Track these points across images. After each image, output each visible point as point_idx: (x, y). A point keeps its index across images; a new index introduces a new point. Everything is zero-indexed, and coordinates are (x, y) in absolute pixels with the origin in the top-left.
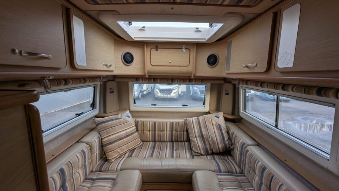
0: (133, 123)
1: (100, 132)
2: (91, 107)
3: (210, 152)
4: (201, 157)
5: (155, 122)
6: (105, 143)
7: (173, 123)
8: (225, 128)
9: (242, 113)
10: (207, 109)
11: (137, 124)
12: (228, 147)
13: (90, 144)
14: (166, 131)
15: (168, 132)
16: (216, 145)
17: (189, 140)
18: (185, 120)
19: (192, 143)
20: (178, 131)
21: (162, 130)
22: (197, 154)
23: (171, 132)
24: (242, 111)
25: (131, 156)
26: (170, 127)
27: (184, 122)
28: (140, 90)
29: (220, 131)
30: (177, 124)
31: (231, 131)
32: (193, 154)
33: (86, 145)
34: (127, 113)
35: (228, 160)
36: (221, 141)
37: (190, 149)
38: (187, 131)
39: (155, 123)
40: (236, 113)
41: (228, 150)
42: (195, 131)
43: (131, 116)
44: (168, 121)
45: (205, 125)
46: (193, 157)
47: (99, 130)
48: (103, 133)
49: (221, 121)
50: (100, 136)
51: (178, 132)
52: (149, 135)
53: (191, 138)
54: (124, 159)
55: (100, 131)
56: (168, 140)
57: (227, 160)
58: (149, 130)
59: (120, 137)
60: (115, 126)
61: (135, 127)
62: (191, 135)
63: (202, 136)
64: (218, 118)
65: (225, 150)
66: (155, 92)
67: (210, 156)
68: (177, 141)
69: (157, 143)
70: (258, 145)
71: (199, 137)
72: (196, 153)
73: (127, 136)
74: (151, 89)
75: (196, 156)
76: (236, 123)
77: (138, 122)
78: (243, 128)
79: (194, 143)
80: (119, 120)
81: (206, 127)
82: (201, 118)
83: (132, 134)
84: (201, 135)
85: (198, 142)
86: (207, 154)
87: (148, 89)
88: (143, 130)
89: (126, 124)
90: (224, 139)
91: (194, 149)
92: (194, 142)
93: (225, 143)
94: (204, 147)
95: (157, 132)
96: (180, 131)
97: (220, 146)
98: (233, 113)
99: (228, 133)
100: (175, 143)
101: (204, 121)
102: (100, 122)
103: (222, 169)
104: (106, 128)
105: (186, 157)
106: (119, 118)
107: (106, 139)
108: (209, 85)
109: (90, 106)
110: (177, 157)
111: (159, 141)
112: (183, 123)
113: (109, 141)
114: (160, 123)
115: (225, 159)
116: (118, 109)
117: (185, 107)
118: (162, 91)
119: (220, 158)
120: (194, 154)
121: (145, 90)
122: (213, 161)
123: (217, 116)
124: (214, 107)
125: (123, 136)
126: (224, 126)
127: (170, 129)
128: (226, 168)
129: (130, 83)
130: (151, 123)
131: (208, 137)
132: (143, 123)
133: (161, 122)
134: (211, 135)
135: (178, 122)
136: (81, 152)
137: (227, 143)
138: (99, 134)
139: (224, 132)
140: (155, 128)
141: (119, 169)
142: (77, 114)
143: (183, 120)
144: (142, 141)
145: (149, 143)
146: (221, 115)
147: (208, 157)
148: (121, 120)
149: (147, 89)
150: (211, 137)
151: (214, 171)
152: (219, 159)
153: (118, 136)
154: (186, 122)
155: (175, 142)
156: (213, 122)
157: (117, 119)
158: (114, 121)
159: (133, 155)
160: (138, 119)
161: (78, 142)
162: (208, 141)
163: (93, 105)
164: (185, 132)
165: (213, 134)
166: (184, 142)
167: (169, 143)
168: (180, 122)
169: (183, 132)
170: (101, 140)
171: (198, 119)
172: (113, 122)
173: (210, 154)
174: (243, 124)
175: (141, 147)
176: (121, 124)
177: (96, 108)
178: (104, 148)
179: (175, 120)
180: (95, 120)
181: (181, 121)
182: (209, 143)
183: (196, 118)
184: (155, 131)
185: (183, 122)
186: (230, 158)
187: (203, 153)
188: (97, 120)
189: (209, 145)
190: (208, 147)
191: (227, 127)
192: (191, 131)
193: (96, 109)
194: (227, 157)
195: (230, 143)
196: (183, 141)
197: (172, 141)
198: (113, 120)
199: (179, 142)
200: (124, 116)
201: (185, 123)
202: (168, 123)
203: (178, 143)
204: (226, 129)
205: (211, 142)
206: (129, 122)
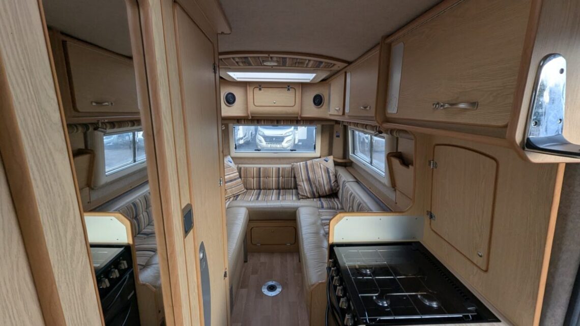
0: (236, 168)
3: (317, 195)
4: (307, 199)
7: (279, 169)
8: (334, 171)
10: (319, 155)
11: (239, 170)
12: (334, 188)
14: (272, 177)
15: (274, 179)
16: (322, 187)
17: (296, 187)
18: (292, 165)
19: (299, 187)
21: (267, 177)
23: (277, 178)
25: (236, 199)
26: (276, 172)
29: (327, 174)
30: (284, 169)
31: (339, 174)
34: (229, 159)
36: (327, 184)
37: (298, 194)
38: (295, 177)
39: (260, 169)
41: (335, 192)
42: (302, 175)
43: (233, 162)
44: (274, 167)
45: (313, 168)
46: (299, 199)
49: (330, 164)
51: (285, 178)
52: (253, 182)
53: (298, 183)
54: (229, 202)
56: (274, 187)
58: (254, 177)
61: (238, 174)
62: (297, 180)
63: (309, 180)
64: (327, 161)
65: (331, 192)
66: (257, 141)
68: (284, 189)
69: (262, 191)
70: (357, 182)
71: (306, 180)
72: (302, 196)
73: (231, 181)
75: (302, 198)
76: (347, 168)
77: (241, 168)
78: (350, 171)
81: (313, 170)
82: (309, 162)
83: (235, 179)
84: (308, 178)
85: (305, 186)
86: (314, 197)
88: (246, 176)
89: (229, 169)
90: (330, 181)
91: (300, 193)
92: (301, 186)
93: (331, 185)
94: (311, 190)
95: (261, 179)
96: (287, 177)
97: (326, 188)
98: (344, 157)
99: (335, 176)
100: (281, 190)
101: (312, 165)
105: (292, 200)
108: (319, 126)
110: (283, 200)
111: (264, 189)
114: (265, 169)
115: (331, 201)
117: (293, 152)
118: (269, 139)
119: (326, 200)
120: (300, 197)
122: (319, 203)
124: (326, 151)
126: (332, 170)
127: (276, 175)
128: (329, 205)
129: (231, 125)
130: (255, 169)
131: (314, 181)
132: (246, 169)
134: (318, 179)
137: (333, 185)
139: (331, 174)
140: (259, 174)
143: (290, 166)
144: (247, 189)
145: (253, 191)
146: (331, 159)
147: (315, 200)
150: (318, 181)
151: (317, 207)
154: (293, 167)
155: (283, 189)
156: (322, 165)
159: (238, 199)
160: (240, 166)
162: (314, 183)
164: (293, 179)
165: (320, 178)
167: (275, 191)
168: (287, 168)
169: (290, 178)
171: (306, 163)
173: (316, 197)
174: (353, 168)
175: (245, 194)
179: (281, 166)
181: (288, 166)
182: (316, 187)
183: (304, 162)
184: (260, 177)
185: (290, 168)
186: (336, 199)
187: (309, 195)
190: (315, 190)
192: (298, 176)
194: (333, 199)
195: (336, 185)
196: (291, 189)
197: (278, 189)
200: (226, 161)
201: (293, 169)
202: (274, 169)
203: (285, 190)
204: (334, 173)
205: (317, 185)
206: (231, 167)
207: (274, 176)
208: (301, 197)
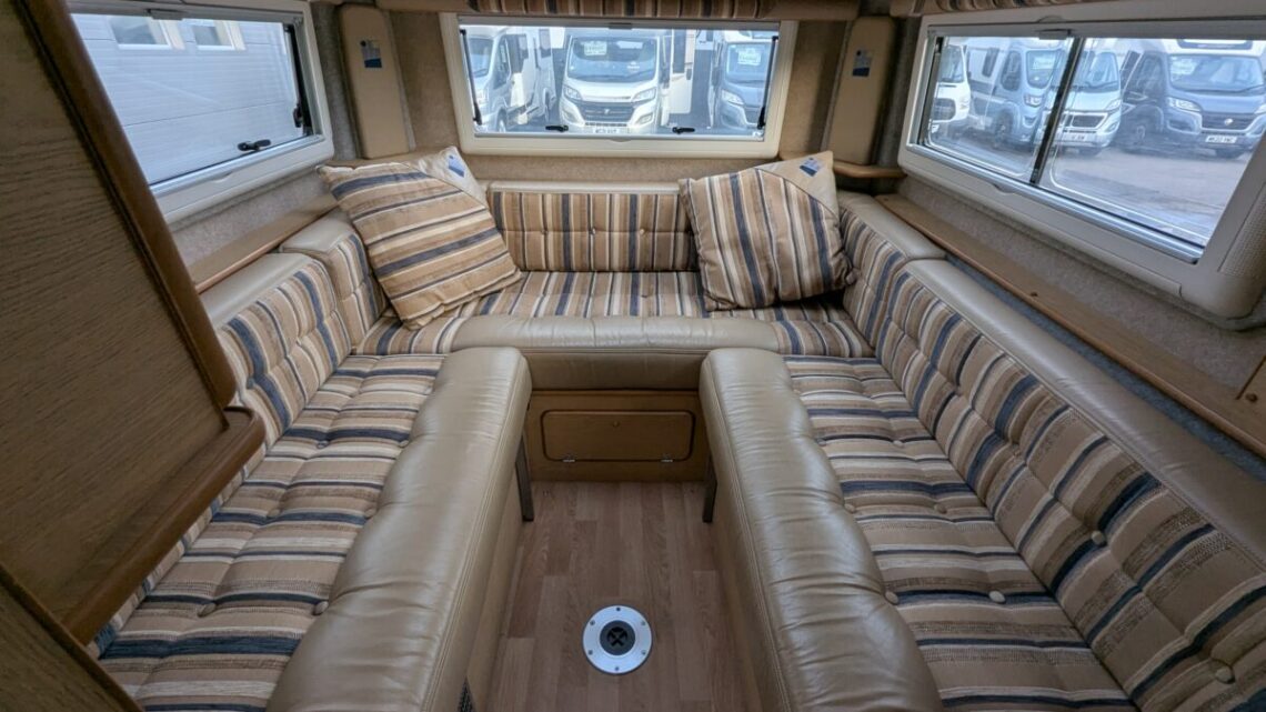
0: (481, 197)
1: (355, 222)
2: (298, 125)
3: (768, 296)
4: (734, 313)
5: (563, 195)
6: (383, 261)
7: (634, 198)
8: (835, 211)
9: (909, 149)
10: (771, 148)
11: (494, 202)
12: (836, 275)
13: (325, 258)
14: (610, 231)
15: (616, 235)
16: (793, 272)
17: (693, 264)
18: (682, 188)
19: (705, 268)
20: (654, 231)
21: (591, 228)
22: (720, 305)
23: (628, 234)
24: (911, 142)
25: (485, 312)
26: (623, 211)
27: (678, 196)
28: (499, 108)
29: (811, 222)
30: (651, 201)
31: (856, 221)
32: (707, 306)
33: (309, 260)
34: (451, 157)
35: (829, 320)
36: (812, 259)
37: (699, 291)
38: (689, 231)
39: (566, 198)
40: (885, 158)
41: (834, 288)
42: (718, 226)
43: (467, 171)
44: (616, 191)
45: (759, 200)
46: (706, 312)
47: (348, 213)
48: (367, 222)
49: (823, 186)
50: (357, 236)
51: (656, 234)
52: (546, 246)
53: (700, 251)
54: (461, 321)
55: (352, 216)
56: (616, 263)
57: (824, 324)
58: (546, 229)
59: (435, 243)
60: (408, 200)
61: (488, 216)
62: (701, 241)
63: (744, 242)
64: (812, 173)
65: (822, 290)
66: (564, 115)
67: (767, 311)
68: (649, 269)
69: (577, 275)
70: (949, 257)
71: (734, 244)
72: (718, 300)
73: (463, 244)
74: (545, 106)
75: (717, 309)
76: (879, 197)
77: (498, 195)
78: (899, 211)
79: (713, 269)
80: (421, 181)
81: (761, 207)
82: (745, 177)
83: (480, 237)
84: (741, 236)
85: (726, 266)
86: (758, 303)
87: (534, 105)
88: (519, 226)
89: (454, 200)
90: (823, 249)
91: (710, 289)
92: (712, 264)
93: (825, 265)
94: (750, 280)
95: (573, 234)
96: (660, 231)
97: (807, 275)
98: (873, 159)
99: (842, 229)
100: (642, 274)
101: (758, 187)
102: (346, 181)
103: (805, 342)
104: (373, 207)
105: (683, 313)
106: (420, 175)
107: (382, 248)
108: (787, 28)
109: (294, 123)
110: (650, 314)
111: (585, 270)
112: (676, 198)
113: (396, 255)
114: (586, 201)
115: (817, 321)
116: (413, 145)
117: (683, 135)
118: (591, 110)
119: (802, 316)
120: (708, 303)
121: (522, 109)
122: (779, 326)
123: (808, 166)
124: (801, 135)
125: (447, 243)
126: (829, 205)
127: (623, 221)
128: (819, 342)
129: (448, 22)
130: (549, 198)
131: (764, 246)
132: (518, 200)
133: (589, 196)
134: (777, 238)
135: (657, 196)
136: (296, 279)
137: (833, 263)
138: (354, 227)
139: (826, 224)
140: (566, 220)
141: (449, 347)
142: (244, 144)
143: (678, 189)
144: (524, 269)
145: (548, 274)
146: (825, 162)
147: (761, 314)
148: (428, 180)
149: (529, 104)
150: (779, 245)
151: (778, 352)
152: (798, 319)
153: (429, 241)
154: (685, 192)
155: (644, 271)
156: (792, 188)
157: (411, 176)
158: (404, 183)
159: (493, 309)
160: (496, 186)
161: (275, 249)
162: (766, 258)
163: (304, 116)
164: (681, 236)
165: (786, 235)
166: (677, 271)
167: (619, 276)
168: (662, 196)
169: (672, 234)
170: (365, 250)
171: (734, 180)
172: (399, 187)
173: (767, 304)
175: (517, 287)
176: (434, 197)
177: (319, 132)
178: (381, 280)
179: (642, 190)
180: (324, 173)
181: (667, 190)
182: (769, 269)
183: (727, 176)
184: (567, 230)
185: (673, 195)
186: (835, 315)
187: (741, 300)
188: (334, 174)
189: (766, 275)
190: (763, 281)
191: (840, 208)
192: (702, 228)
193: (320, 137)
194: (827, 313)
195: (844, 264)
196: (674, 269)
197: (631, 269)
198: (397, 178)
199: (657, 272)
200: (439, 166)
201: (683, 200)
202: (617, 198)
203: (654, 274)
204: (837, 217)
205: (774, 262)
206: (461, 191)
207: (616, 225)
208: (714, 304)
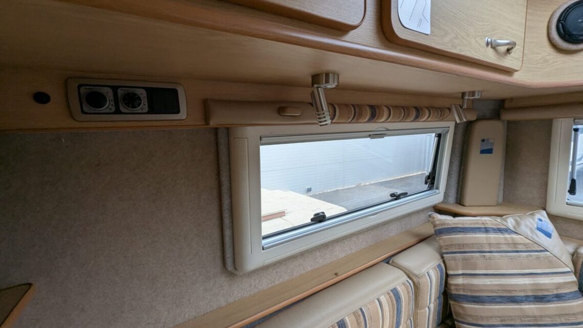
6: (457, 290)
33: (405, 278)
34: (541, 220)
55: (444, 251)
59: (509, 291)
60: (493, 249)
80: (507, 236)
89: (538, 258)
104: (462, 249)
106: (507, 230)
107: (460, 281)
113: (471, 290)
116: (501, 200)
125: (522, 294)
138: (442, 257)
142: (393, 194)
148: (515, 236)
153: (504, 288)
157: (500, 230)
158: (492, 236)
161: (387, 261)
163: (431, 180)
170: (446, 278)
172: (487, 238)
176: (517, 252)
180: (434, 218)
193: (437, 191)
198: (487, 230)
200: (527, 226)
206: (547, 251)
